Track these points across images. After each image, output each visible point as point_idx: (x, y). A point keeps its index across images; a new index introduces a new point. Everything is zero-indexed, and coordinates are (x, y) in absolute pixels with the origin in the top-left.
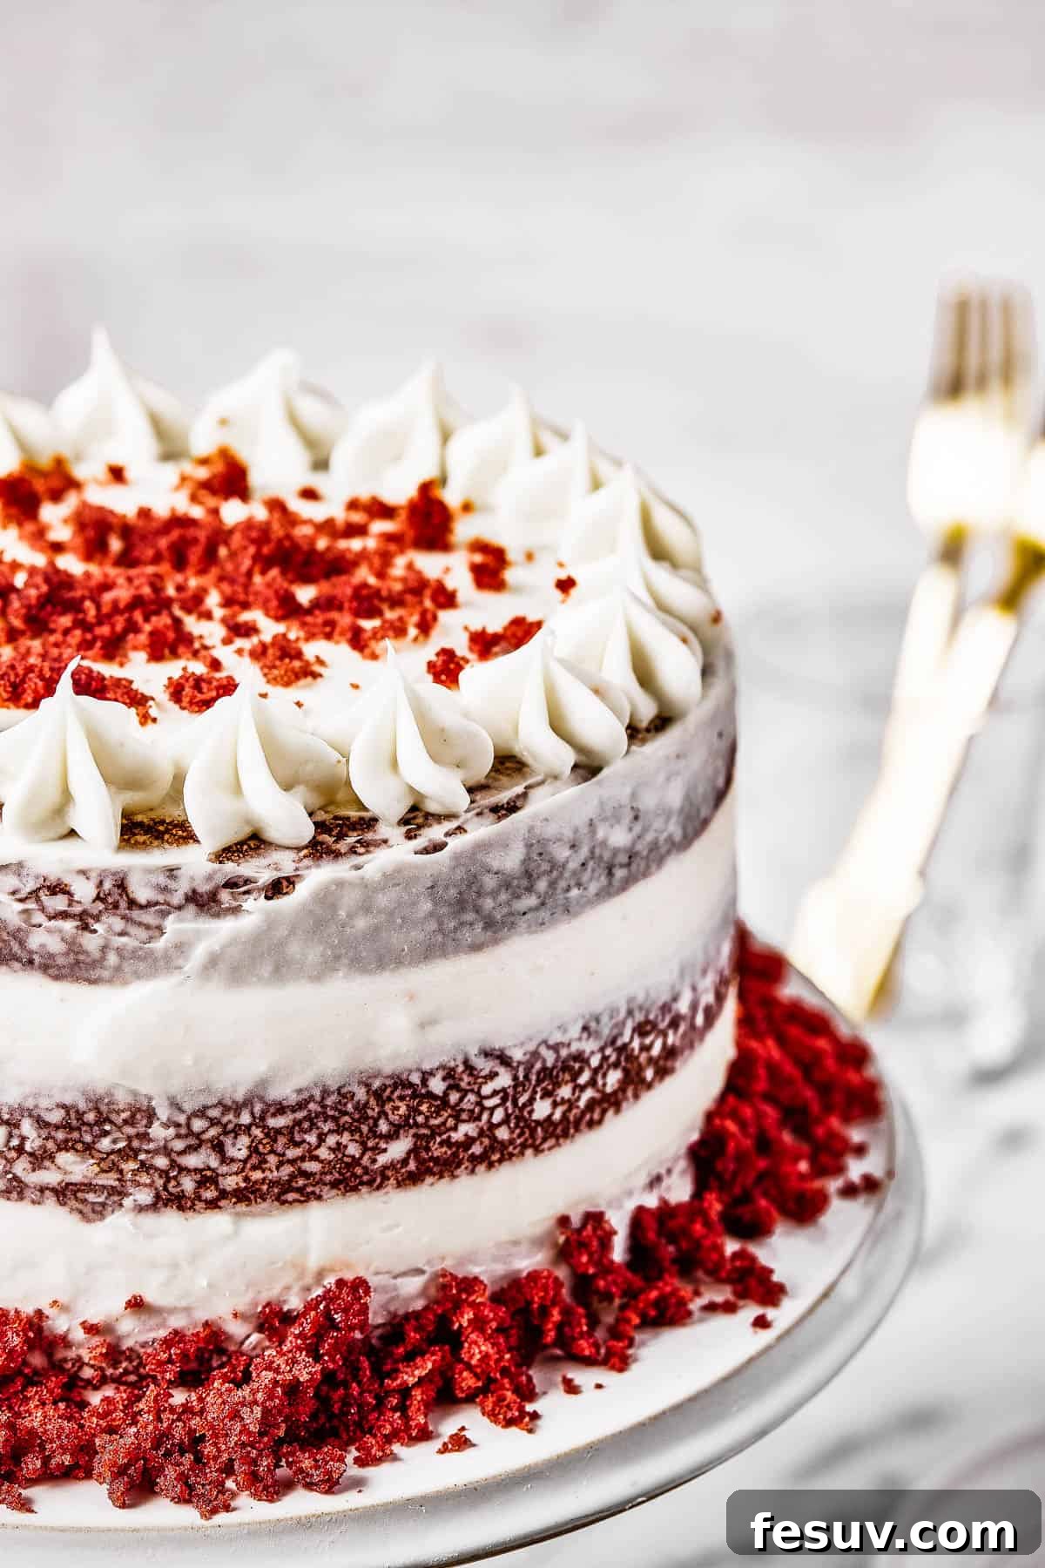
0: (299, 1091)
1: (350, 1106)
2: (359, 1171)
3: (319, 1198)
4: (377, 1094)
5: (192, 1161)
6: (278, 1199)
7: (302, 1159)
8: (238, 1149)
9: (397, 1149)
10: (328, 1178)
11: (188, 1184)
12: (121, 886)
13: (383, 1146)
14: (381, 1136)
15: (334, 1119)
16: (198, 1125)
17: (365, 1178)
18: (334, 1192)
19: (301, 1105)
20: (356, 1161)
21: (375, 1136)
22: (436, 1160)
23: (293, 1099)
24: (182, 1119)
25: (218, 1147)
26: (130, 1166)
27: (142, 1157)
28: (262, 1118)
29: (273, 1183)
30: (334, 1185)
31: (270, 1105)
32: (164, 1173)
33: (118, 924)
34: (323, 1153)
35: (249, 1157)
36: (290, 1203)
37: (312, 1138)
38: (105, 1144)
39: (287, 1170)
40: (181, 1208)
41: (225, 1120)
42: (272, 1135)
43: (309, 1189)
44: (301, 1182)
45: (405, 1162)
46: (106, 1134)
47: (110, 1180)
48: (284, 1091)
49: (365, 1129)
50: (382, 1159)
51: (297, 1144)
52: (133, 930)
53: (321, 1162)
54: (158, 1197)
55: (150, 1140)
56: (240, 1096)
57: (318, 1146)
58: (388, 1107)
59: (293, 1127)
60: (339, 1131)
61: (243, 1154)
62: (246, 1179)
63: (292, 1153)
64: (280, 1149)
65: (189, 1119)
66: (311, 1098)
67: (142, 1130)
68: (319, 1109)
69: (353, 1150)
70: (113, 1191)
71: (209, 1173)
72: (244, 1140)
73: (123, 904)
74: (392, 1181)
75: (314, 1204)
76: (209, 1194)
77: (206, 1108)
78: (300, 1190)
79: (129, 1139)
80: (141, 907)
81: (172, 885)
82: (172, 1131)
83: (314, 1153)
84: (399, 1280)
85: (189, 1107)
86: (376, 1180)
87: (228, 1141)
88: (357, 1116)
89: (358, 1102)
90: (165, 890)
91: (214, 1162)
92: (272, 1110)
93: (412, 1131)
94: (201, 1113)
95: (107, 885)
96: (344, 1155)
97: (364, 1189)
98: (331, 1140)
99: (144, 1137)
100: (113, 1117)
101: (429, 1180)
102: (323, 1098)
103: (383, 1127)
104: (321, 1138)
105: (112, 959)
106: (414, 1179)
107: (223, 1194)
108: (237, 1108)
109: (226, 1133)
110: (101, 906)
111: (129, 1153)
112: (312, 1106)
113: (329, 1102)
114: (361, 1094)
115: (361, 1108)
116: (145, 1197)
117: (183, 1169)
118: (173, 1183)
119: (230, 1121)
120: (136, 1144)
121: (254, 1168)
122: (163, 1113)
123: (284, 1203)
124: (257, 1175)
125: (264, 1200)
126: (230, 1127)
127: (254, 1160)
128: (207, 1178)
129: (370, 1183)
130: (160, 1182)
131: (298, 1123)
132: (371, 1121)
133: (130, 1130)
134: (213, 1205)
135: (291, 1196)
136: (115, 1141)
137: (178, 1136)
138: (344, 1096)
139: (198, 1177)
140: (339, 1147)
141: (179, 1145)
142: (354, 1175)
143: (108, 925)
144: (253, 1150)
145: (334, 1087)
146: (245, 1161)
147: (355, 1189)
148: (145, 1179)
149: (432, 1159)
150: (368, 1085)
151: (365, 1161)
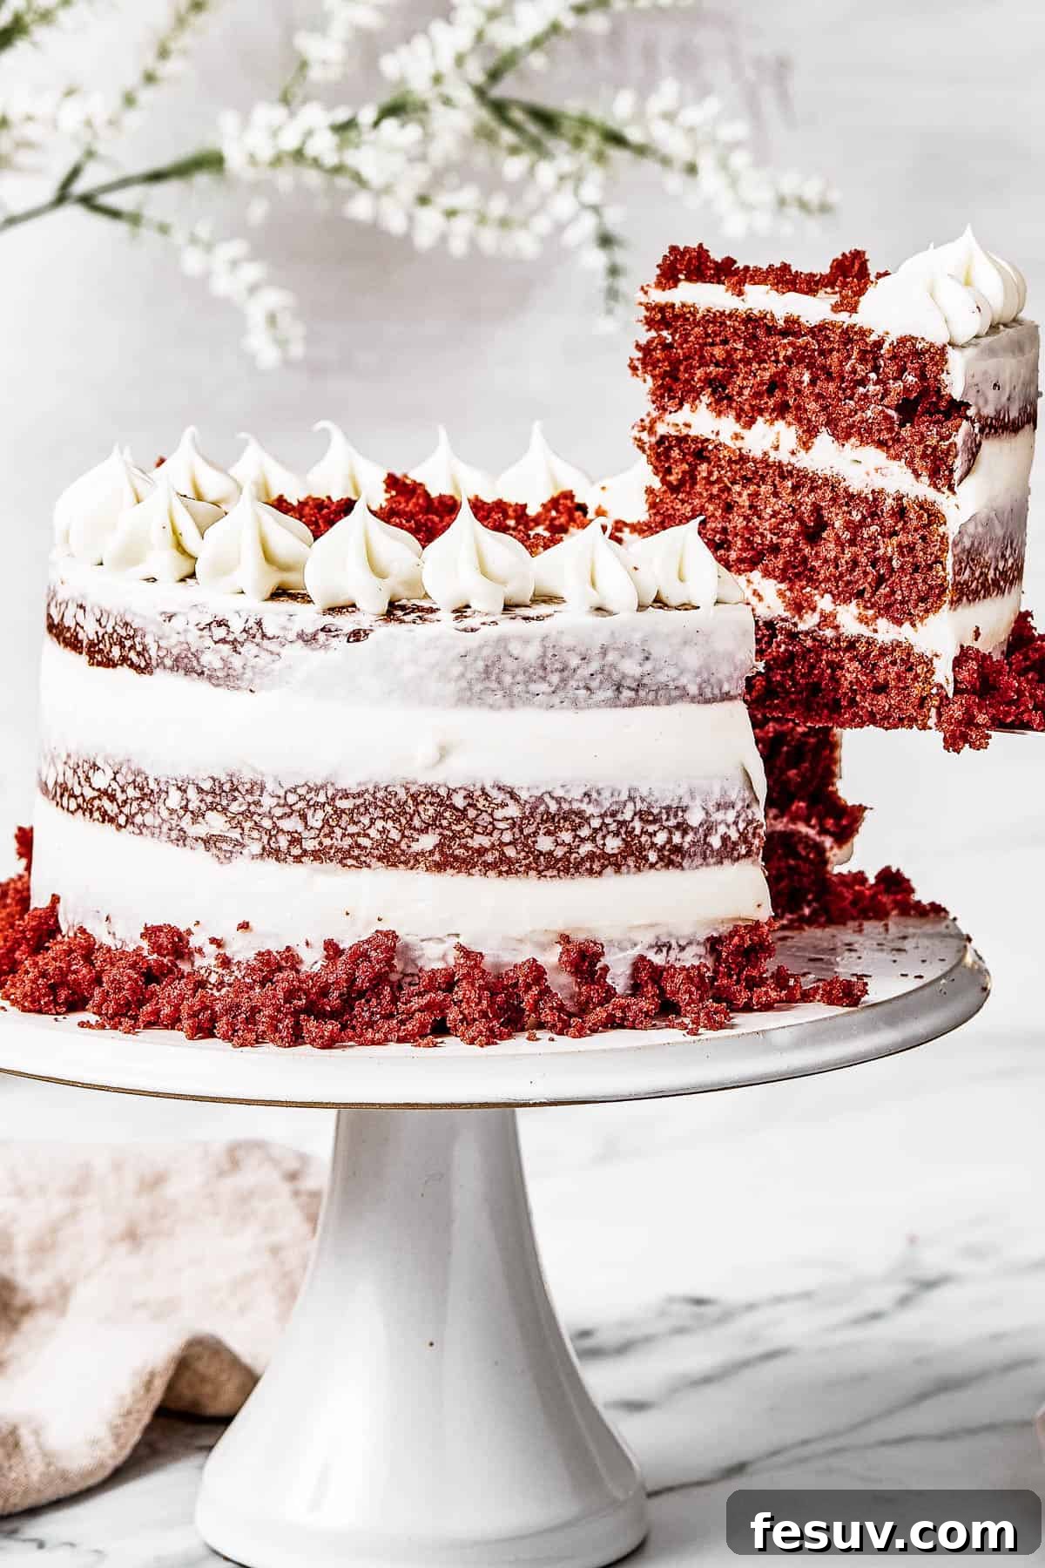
0: (359, 784)
1: (393, 801)
2: (398, 851)
3: (369, 866)
4: (414, 797)
5: (286, 825)
6: (340, 862)
7: (358, 834)
8: (316, 820)
9: (428, 841)
10: (376, 852)
11: (283, 842)
12: (259, 624)
13: (417, 837)
14: (414, 829)
15: (383, 810)
16: (292, 799)
17: (403, 858)
18: (380, 864)
19: (360, 795)
20: (397, 844)
21: (411, 828)
22: (456, 858)
23: (354, 790)
24: (282, 793)
25: (303, 817)
26: (248, 825)
27: (256, 818)
28: (333, 799)
29: (339, 850)
30: (380, 859)
31: (338, 791)
32: (268, 832)
33: (255, 650)
34: (372, 832)
35: (323, 827)
36: (349, 867)
37: (365, 820)
38: (234, 808)
39: (348, 841)
40: (277, 859)
41: (308, 797)
42: (339, 813)
43: (363, 859)
44: (356, 852)
45: (431, 853)
46: (235, 799)
47: (235, 834)
48: (350, 783)
49: (404, 821)
50: (416, 847)
51: (356, 823)
52: (263, 654)
53: (372, 839)
54: (264, 849)
55: (261, 806)
56: (319, 783)
57: (370, 827)
58: (421, 808)
59: (353, 810)
60: (385, 818)
61: (319, 824)
62: (321, 843)
63: (352, 829)
64: (343, 825)
65: (286, 793)
66: (367, 790)
67: (256, 798)
68: (371, 799)
69: (395, 835)
70: (238, 843)
71: (296, 835)
72: (320, 815)
73: (259, 636)
74: (422, 865)
75: (365, 870)
76: (296, 851)
77: (297, 787)
78: (357, 858)
79: (249, 804)
80: (269, 639)
81: (289, 625)
82: (275, 801)
83: (367, 832)
84: (424, 943)
85: (287, 786)
86: (412, 861)
87: (310, 813)
88: (398, 811)
89: (399, 800)
90: (284, 628)
91: (300, 828)
92: (340, 794)
93: (438, 831)
94: (294, 790)
95: (251, 623)
96: (387, 837)
97: (402, 866)
98: (379, 824)
99: (258, 803)
100: (240, 787)
101: (450, 871)
102: (375, 792)
103: (417, 823)
104: (372, 822)
105: (249, 674)
106: (440, 867)
107: (305, 852)
108: (317, 791)
109: (309, 807)
110: (245, 635)
111: (248, 814)
112: (366, 796)
113: (378, 795)
114: (402, 795)
115: (400, 804)
116: (256, 848)
117: (280, 830)
118: (274, 839)
119: (311, 799)
120: (252, 808)
121: (325, 836)
122: (270, 787)
123: (345, 865)
124: (327, 842)
125: (332, 861)
126: (311, 803)
127: (326, 830)
128: (295, 840)
129: (406, 863)
130: (265, 838)
131: (358, 807)
132: (408, 816)
133: (249, 798)
134: (298, 859)
135: (350, 862)
136: (240, 806)
137: (278, 805)
138: (390, 793)
139: (289, 838)
140: (384, 831)
141: (278, 812)
142: (394, 854)
143: (249, 649)
144: (326, 822)
145: (382, 786)
146: (320, 830)
147: (394, 865)
148: (255, 834)
149: (452, 855)
150: (407, 789)
151: (403, 845)
